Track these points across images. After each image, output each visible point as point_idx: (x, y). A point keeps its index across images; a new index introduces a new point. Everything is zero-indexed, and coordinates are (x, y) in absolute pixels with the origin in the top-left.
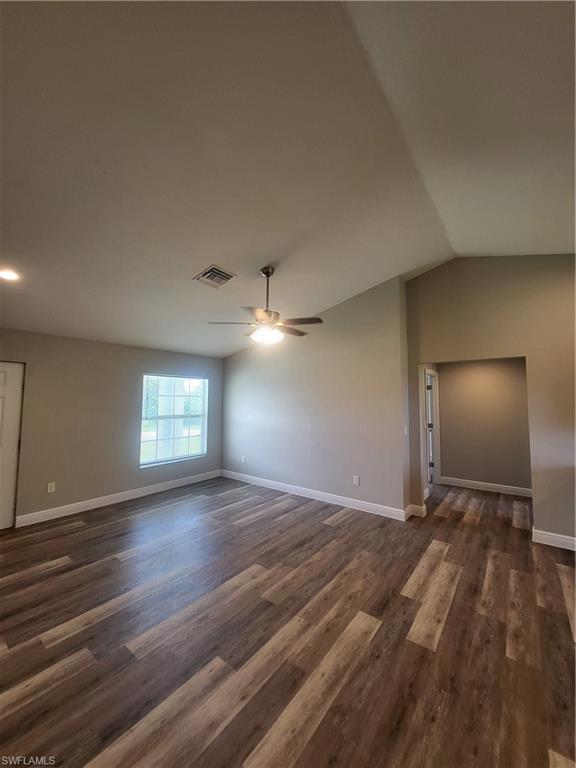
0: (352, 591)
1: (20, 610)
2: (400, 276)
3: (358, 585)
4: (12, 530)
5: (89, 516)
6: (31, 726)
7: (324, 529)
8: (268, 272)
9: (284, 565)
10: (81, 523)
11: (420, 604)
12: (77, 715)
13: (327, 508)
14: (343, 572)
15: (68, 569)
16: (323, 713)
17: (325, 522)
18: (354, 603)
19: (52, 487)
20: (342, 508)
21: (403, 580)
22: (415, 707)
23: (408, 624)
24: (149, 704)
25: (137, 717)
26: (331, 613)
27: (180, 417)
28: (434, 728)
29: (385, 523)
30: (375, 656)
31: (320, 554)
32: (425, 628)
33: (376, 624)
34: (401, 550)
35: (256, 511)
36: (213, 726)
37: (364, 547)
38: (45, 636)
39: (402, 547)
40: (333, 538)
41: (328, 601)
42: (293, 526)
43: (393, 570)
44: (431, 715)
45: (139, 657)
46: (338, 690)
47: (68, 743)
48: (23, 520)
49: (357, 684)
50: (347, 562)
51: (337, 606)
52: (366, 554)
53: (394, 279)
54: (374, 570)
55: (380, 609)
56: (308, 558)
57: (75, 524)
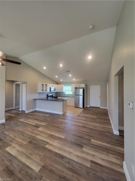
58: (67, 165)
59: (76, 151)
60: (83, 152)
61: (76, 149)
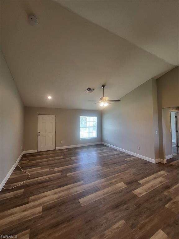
0: (123, 177)
1: (52, 164)
2: (152, 78)
3: (126, 176)
4: (55, 150)
5: (69, 149)
6: (49, 182)
7: (124, 161)
8: (103, 86)
9: (107, 167)
10: (67, 151)
11: (143, 186)
12: (55, 182)
13: (129, 156)
14: (124, 172)
15: (62, 159)
16: (100, 198)
17: (125, 159)
18: (122, 180)
19: (62, 142)
20: (134, 156)
21: (142, 178)
22: (124, 206)
23: (135, 189)
24: (67, 184)
25: (64, 186)
26: (114, 181)
27: (91, 127)
28: (126, 211)
29: (146, 163)
30: (120, 192)
31: (119, 167)
32: (140, 191)
33: (125, 186)
34: (147, 171)
35: (107, 153)
36: (76, 192)
37: (134, 168)
38: (55, 169)
39: (148, 170)
40: (126, 164)
41: (115, 178)
42: (115, 159)
43: (140, 175)
44: (128, 208)
45: (68, 177)
46: (106, 195)
47: (53, 186)
48: (57, 148)
49: (111, 196)
50: (126, 170)
51: (116, 179)
52: (134, 170)
53: (150, 80)
54: (133, 174)
55: (129, 183)
56: (115, 167)
57: (66, 151)
58: (51, 186)
59: (50, 199)
60: (40, 205)
61: (52, 200)
